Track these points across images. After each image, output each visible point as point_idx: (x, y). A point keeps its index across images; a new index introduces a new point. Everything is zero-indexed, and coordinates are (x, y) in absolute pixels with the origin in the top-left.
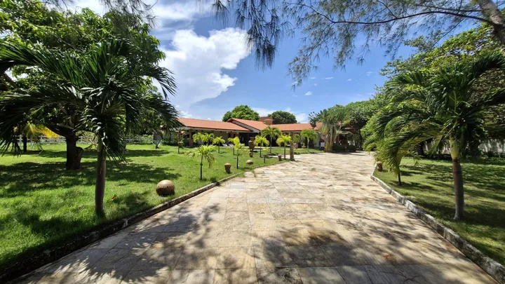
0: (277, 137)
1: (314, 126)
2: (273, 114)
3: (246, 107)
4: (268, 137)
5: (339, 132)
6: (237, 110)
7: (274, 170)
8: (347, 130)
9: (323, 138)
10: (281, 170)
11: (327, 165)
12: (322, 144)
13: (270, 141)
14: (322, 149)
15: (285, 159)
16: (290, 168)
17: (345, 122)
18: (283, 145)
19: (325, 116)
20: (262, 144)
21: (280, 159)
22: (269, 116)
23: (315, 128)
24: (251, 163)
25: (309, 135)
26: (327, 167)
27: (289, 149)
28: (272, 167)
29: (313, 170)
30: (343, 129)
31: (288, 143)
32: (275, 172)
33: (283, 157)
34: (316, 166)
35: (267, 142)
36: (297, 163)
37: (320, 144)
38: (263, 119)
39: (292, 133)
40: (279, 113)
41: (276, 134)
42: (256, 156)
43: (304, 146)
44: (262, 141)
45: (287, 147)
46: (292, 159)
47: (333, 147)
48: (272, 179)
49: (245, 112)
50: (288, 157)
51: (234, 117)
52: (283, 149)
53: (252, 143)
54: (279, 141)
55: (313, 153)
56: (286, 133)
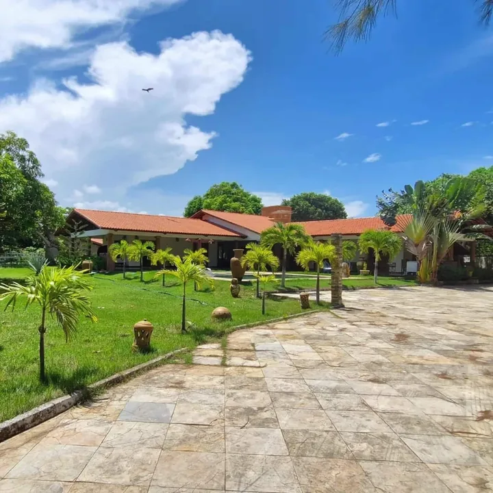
0: (299, 249)
1: (390, 222)
2: (293, 200)
3: (234, 185)
4: (277, 250)
5: (454, 237)
6: (213, 193)
7: (285, 337)
8: (480, 231)
9: (413, 250)
10: (307, 338)
11: (437, 323)
12: (411, 266)
13: (281, 257)
14: (411, 278)
15: (319, 303)
16: (332, 332)
17: (473, 211)
18: (313, 267)
19: (421, 197)
20: (263, 266)
21: (305, 304)
22: (285, 204)
23: (394, 228)
24: (224, 317)
25: (378, 243)
26: (439, 330)
27: (329, 277)
28: (282, 327)
29: (401, 338)
30: (465, 228)
31: (326, 261)
32: (288, 347)
33: (312, 298)
34: (407, 327)
35: (274, 260)
36: (351, 317)
37: (404, 266)
38: (269, 211)
39: (337, 239)
40: (307, 198)
41: (297, 240)
42: (247, 294)
43: (365, 270)
44: (261, 258)
45: (322, 271)
46: (337, 304)
47: (439, 272)
48: (275, 374)
49: (233, 198)
50: (327, 296)
51: (208, 207)
52: (313, 277)
53: (237, 263)
54: (303, 257)
55: (389, 287)
56: (322, 239)
